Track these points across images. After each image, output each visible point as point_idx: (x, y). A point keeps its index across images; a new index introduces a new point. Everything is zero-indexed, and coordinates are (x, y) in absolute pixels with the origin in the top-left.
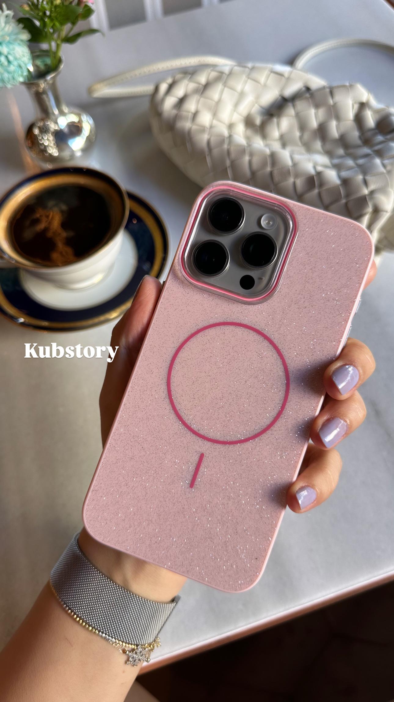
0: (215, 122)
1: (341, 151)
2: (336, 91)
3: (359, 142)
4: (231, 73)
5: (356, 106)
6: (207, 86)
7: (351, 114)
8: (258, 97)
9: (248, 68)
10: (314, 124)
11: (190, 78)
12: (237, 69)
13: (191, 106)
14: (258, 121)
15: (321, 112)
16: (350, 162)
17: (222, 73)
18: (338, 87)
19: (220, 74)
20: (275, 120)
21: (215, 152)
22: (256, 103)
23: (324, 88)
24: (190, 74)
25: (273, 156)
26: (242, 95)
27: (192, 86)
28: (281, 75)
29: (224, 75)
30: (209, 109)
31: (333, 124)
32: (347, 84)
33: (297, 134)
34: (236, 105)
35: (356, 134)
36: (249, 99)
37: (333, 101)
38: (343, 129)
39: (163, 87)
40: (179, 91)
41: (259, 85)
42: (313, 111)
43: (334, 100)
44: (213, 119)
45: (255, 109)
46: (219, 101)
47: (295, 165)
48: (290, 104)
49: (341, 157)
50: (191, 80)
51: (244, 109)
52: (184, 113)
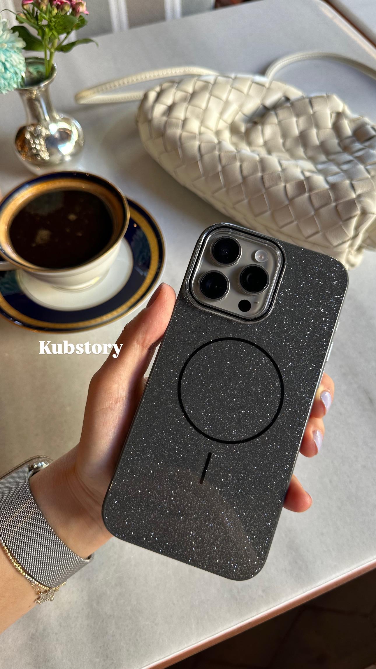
0: (203, 129)
1: (323, 158)
2: (314, 101)
3: (339, 149)
4: (215, 82)
5: (334, 115)
6: (194, 95)
7: (329, 123)
8: (241, 106)
9: (232, 78)
10: (296, 132)
11: (177, 87)
12: (221, 79)
13: (180, 113)
14: (243, 129)
15: (302, 121)
16: (334, 168)
17: (207, 82)
18: (316, 97)
19: (206, 84)
20: (260, 127)
21: (206, 157)
22: (240, 110)
23: (303, 98)
24: (177, 83)
25: (262, 161)
26: (227, 104)
27: (179, 95)
28: (262, 85)
29: (210, 84)
30: (198, 117)
31: (314, 131)
32: (325, 95)
33: (281, 141)
34: (222, 113)
35: (335, 141)
36: (234, 108)
37: (313, 111)
38: (322, 137)
39: (152, 95)
40: (168, 100)
41: (243, 95)
42: (294, 119)
43: (314, 109)
44: (201, 126)
45: (239, 117)
46: (206, 110)
47: (284, 170)
48: (273, 113)
49: (324, 163)
50: (178, 89)
51: (229, 116)
52: (174, 120)
